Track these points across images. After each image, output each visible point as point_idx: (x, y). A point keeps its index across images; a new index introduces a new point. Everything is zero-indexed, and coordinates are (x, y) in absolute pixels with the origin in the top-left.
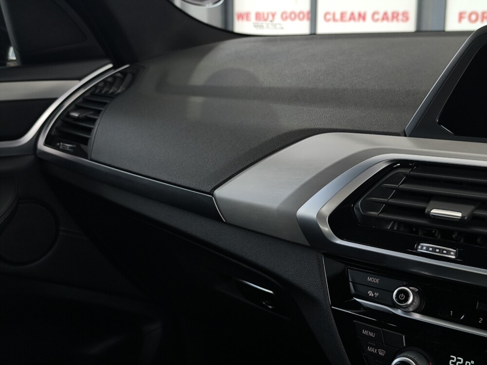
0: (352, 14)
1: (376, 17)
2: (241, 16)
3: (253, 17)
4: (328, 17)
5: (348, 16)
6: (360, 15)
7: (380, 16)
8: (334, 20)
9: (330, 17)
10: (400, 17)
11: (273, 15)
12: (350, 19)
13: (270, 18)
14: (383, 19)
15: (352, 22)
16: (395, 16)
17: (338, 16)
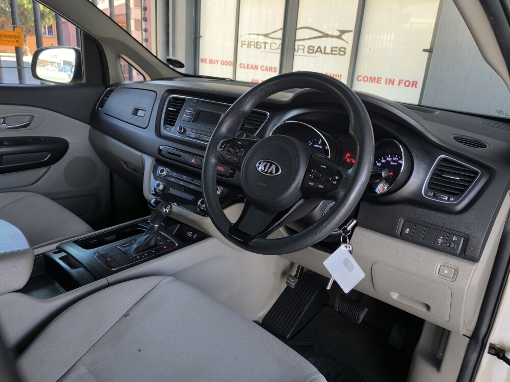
0: (252, 65)
1: (263, 68)
2: (203, 60)
3: (208, 61)
4: (242, 66)
5: (250, 66)
6: (255, 66)
7: (264, 68)
8: (244, 68)
9: (243, 66)
10: (273, 70)
11: (217, 62)
12: (251, 68)
13: (216, 62)
14: (265, 70)
15: (252, 70)
16: (271, 69)
17: (246, 66)
